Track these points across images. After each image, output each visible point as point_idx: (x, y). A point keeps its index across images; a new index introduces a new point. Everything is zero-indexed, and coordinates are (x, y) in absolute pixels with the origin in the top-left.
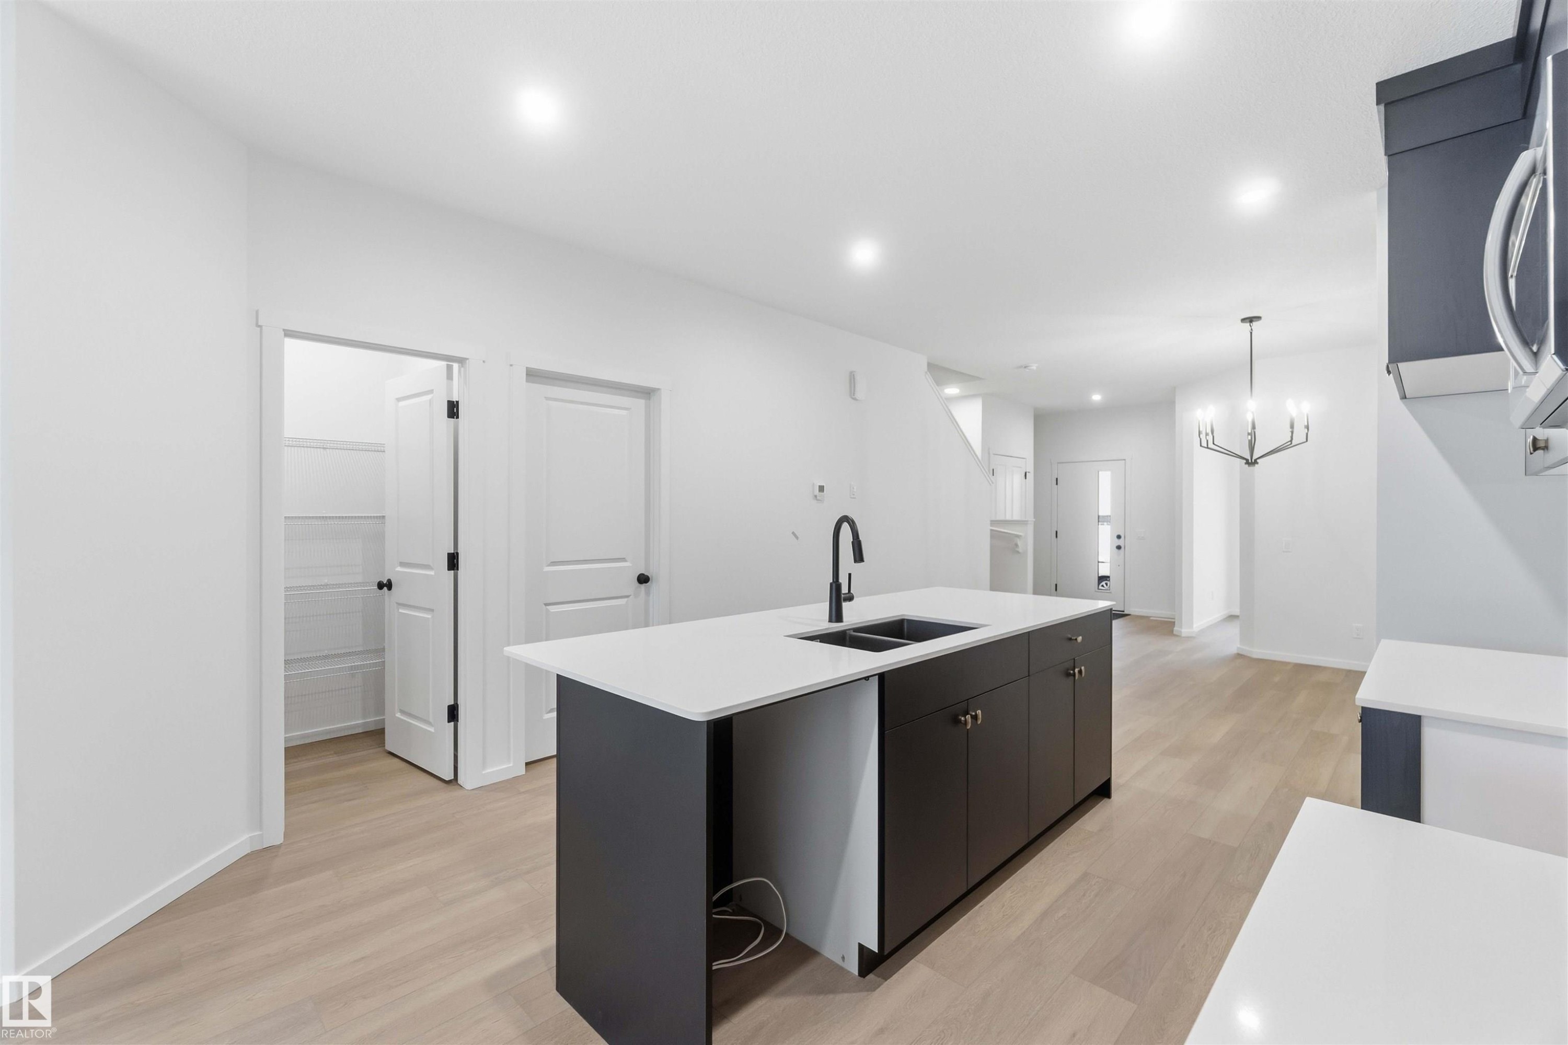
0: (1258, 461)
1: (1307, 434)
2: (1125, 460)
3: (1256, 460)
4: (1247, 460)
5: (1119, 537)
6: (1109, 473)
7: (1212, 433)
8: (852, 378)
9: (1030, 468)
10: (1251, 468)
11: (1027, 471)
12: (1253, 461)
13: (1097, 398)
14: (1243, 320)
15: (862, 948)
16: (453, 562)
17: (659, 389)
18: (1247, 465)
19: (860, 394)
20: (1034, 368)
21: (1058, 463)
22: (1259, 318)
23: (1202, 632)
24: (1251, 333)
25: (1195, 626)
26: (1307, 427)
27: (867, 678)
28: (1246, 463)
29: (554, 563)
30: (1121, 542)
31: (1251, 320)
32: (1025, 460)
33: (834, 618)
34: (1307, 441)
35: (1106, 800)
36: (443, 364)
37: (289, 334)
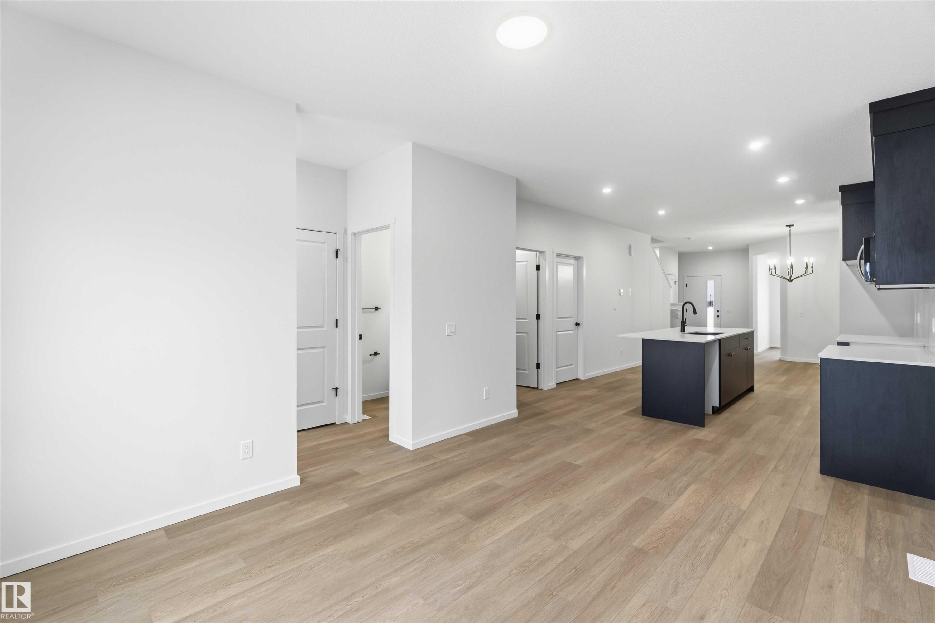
0: (793, 280)
1: (812, 270)
2: (721, 276)
3: (792, 280)
4: (788, 280)
5: (718, 311)
6: (713, 282)
7: (775, 269)
8: (630, 248)
9: (677, 280)
10: (790, 283)
11: (676, 281)
12: (791, 280)
13: (710, 248)
14: (787, 226)
15: (713, 407)
16: (538, 317)
17: (582, 257)
18: (788, 282)
19: (633, 254)
20: (693, 239)
21: (687, 277)
22: (793, 225)
23: (761, 353)
24: (790, 231)
25: (759, 350)
26: (812, 267)
27: (715, 341)
28: (788, 281)
29: (558, 318)
30: (719, 314)
31: (790, 226)
32: (674, 276)
33: (683, 330)
34: (812, 273)
35: (752, 392)
36: (535, 253)
37: (518, 248)
